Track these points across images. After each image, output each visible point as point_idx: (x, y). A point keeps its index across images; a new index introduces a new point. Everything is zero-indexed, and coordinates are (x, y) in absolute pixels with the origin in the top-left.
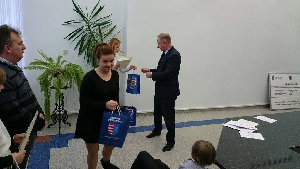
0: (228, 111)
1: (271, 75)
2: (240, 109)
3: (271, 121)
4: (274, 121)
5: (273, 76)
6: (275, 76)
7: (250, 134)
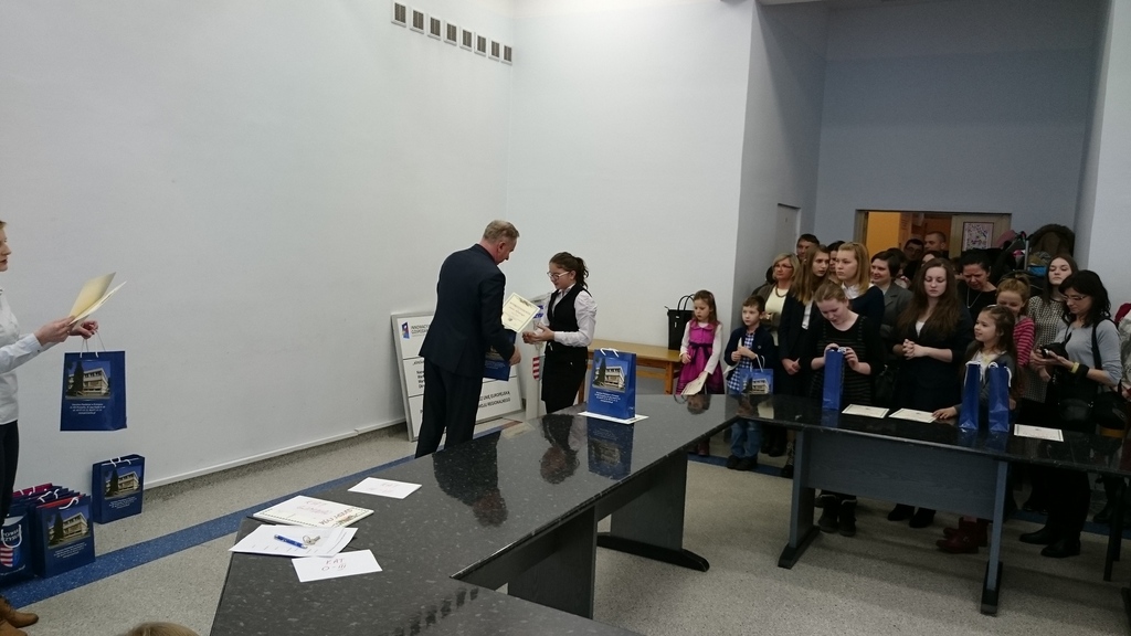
0: (267, 472)
1: (401, 322)
2: (313, 456)
3: (401, 490)
4: (412, 487)
5: (406, 324)
6: (412, 322)
7: (334, 559)
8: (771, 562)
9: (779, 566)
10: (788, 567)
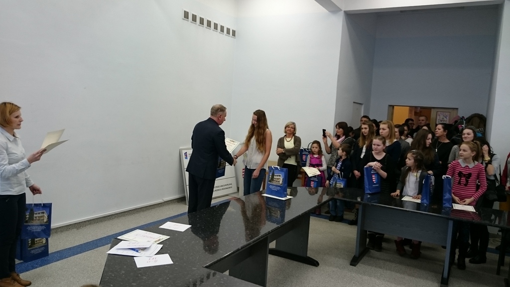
1: (184, 152)
3: (183, 227)
4: (187, 227)
5: (186, 153)
6: (189, 152)
7: (152, 258)
8: (347, 263)
9: (351, 265)
10: (355, 265)
